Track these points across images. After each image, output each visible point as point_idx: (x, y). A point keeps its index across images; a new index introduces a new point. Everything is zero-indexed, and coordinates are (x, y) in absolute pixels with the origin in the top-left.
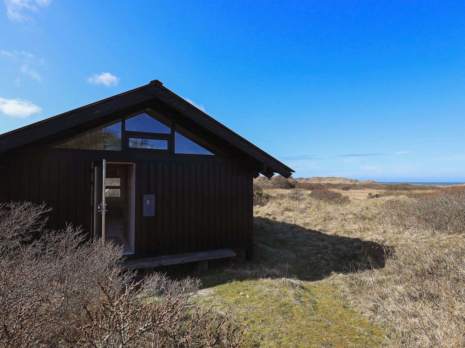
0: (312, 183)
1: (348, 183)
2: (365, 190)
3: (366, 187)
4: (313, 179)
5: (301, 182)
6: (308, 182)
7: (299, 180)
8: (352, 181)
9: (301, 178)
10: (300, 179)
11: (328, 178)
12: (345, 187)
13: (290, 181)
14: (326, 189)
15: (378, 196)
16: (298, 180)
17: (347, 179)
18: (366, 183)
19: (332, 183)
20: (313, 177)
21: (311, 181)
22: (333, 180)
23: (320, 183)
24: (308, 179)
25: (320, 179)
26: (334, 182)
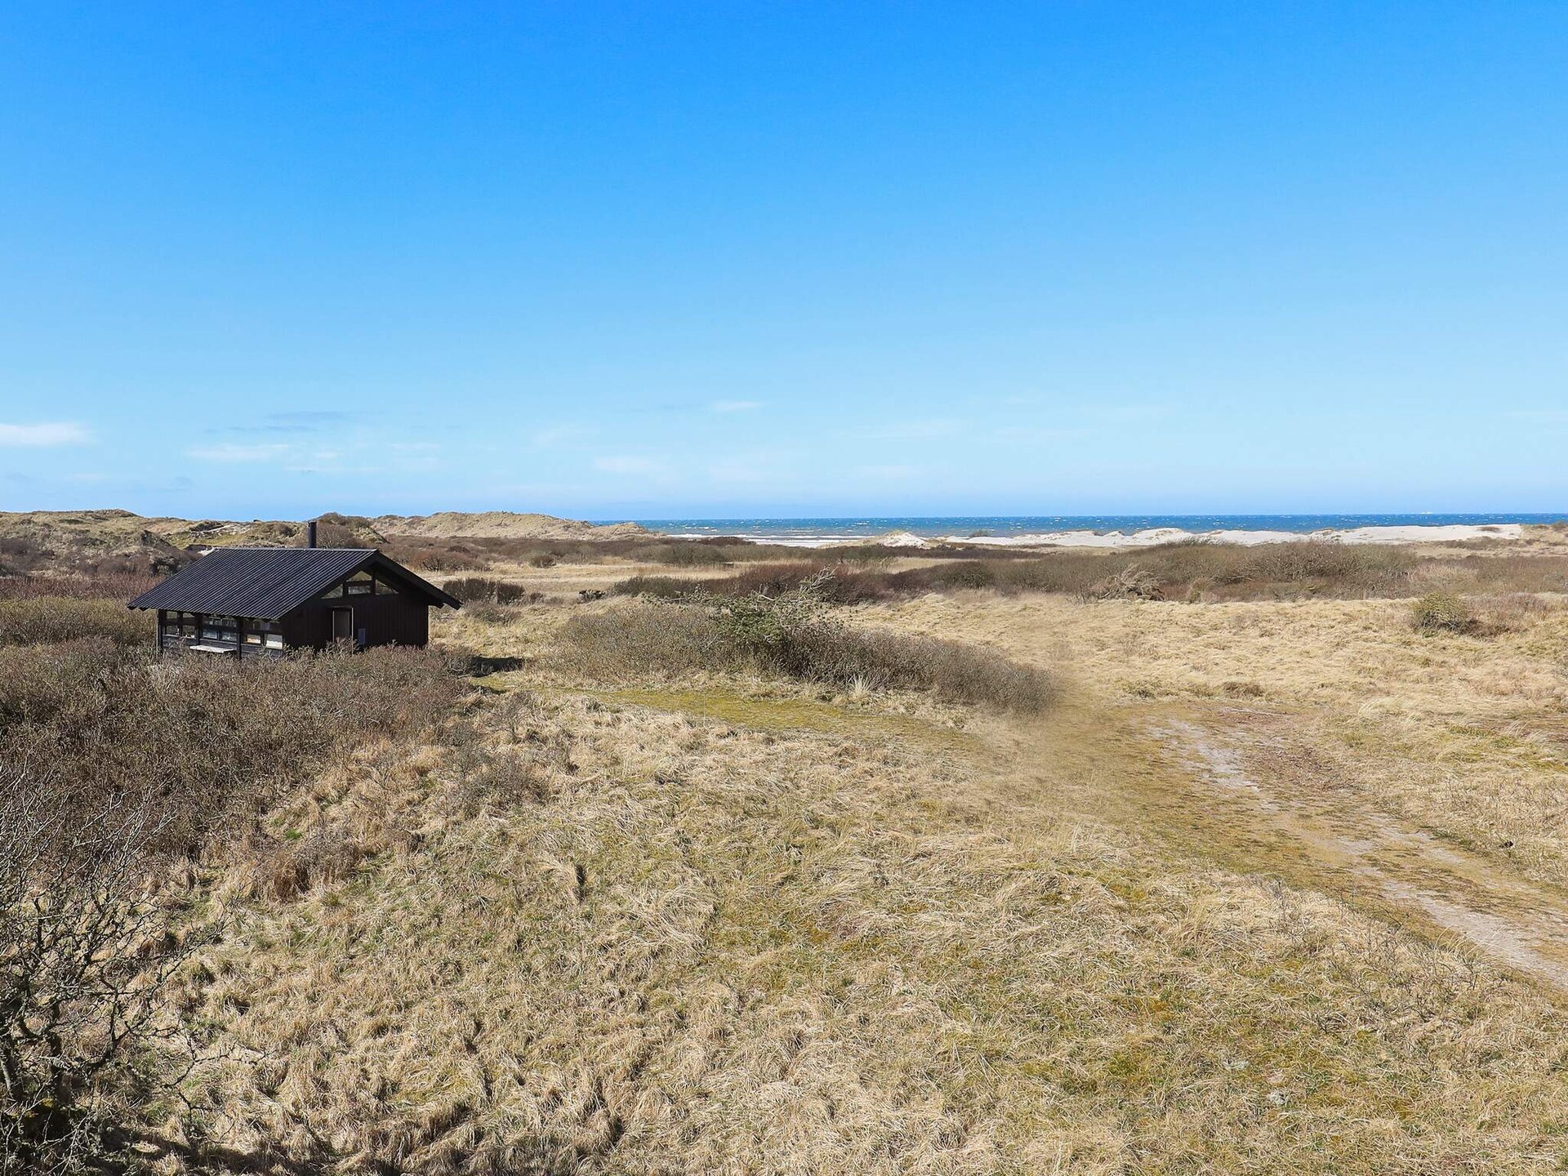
0: (432, 535)
1: (558, 534)
2: (602, 564)
3: (608, 551)
4: (434, 521)
5: (392, 531)
6: (417, 531)
7: (386, 523)
8: (569, 527)
9: (393, 517)
10: (387, 520)
11: (489, 515)
12: (543, 558)
13: (362, 537)
14: (484, 562)
15: (600, 595)
16: (381, 526)
17: (552, 521)
18: (616, 535)
19: (502, 535)
20: (437, 514)
21: (430, 529)
22: (505, 524)
23: (460, 534)
24: (415, 521)
25: (460, 519)
26: (510, 533)
